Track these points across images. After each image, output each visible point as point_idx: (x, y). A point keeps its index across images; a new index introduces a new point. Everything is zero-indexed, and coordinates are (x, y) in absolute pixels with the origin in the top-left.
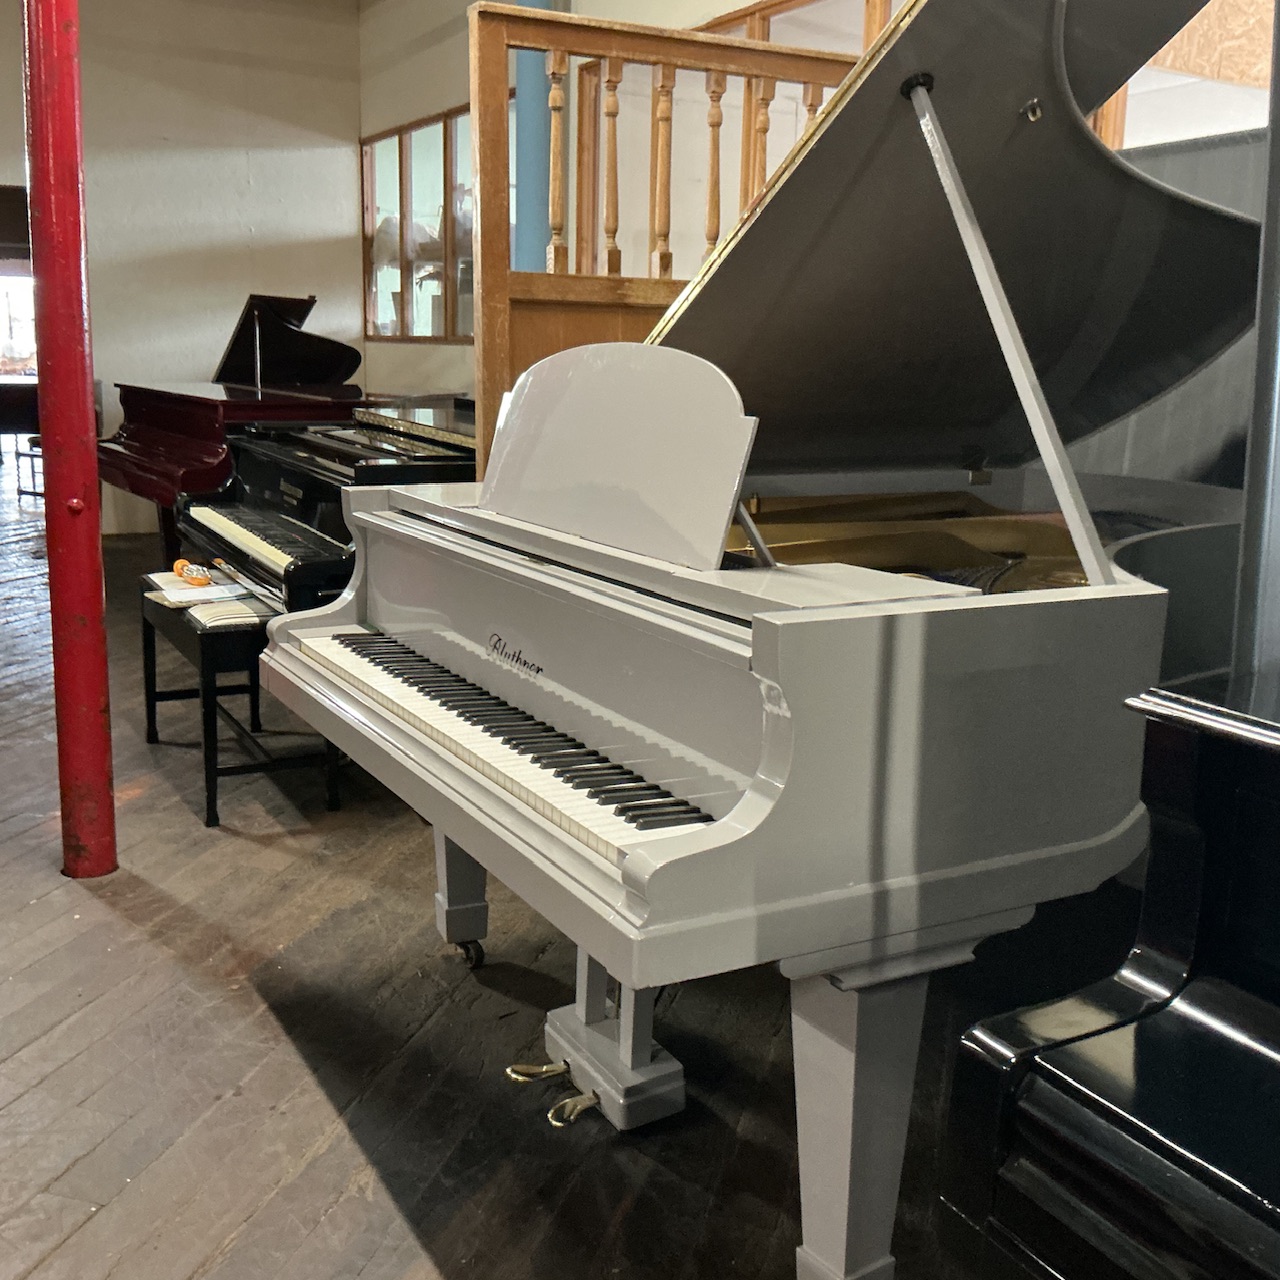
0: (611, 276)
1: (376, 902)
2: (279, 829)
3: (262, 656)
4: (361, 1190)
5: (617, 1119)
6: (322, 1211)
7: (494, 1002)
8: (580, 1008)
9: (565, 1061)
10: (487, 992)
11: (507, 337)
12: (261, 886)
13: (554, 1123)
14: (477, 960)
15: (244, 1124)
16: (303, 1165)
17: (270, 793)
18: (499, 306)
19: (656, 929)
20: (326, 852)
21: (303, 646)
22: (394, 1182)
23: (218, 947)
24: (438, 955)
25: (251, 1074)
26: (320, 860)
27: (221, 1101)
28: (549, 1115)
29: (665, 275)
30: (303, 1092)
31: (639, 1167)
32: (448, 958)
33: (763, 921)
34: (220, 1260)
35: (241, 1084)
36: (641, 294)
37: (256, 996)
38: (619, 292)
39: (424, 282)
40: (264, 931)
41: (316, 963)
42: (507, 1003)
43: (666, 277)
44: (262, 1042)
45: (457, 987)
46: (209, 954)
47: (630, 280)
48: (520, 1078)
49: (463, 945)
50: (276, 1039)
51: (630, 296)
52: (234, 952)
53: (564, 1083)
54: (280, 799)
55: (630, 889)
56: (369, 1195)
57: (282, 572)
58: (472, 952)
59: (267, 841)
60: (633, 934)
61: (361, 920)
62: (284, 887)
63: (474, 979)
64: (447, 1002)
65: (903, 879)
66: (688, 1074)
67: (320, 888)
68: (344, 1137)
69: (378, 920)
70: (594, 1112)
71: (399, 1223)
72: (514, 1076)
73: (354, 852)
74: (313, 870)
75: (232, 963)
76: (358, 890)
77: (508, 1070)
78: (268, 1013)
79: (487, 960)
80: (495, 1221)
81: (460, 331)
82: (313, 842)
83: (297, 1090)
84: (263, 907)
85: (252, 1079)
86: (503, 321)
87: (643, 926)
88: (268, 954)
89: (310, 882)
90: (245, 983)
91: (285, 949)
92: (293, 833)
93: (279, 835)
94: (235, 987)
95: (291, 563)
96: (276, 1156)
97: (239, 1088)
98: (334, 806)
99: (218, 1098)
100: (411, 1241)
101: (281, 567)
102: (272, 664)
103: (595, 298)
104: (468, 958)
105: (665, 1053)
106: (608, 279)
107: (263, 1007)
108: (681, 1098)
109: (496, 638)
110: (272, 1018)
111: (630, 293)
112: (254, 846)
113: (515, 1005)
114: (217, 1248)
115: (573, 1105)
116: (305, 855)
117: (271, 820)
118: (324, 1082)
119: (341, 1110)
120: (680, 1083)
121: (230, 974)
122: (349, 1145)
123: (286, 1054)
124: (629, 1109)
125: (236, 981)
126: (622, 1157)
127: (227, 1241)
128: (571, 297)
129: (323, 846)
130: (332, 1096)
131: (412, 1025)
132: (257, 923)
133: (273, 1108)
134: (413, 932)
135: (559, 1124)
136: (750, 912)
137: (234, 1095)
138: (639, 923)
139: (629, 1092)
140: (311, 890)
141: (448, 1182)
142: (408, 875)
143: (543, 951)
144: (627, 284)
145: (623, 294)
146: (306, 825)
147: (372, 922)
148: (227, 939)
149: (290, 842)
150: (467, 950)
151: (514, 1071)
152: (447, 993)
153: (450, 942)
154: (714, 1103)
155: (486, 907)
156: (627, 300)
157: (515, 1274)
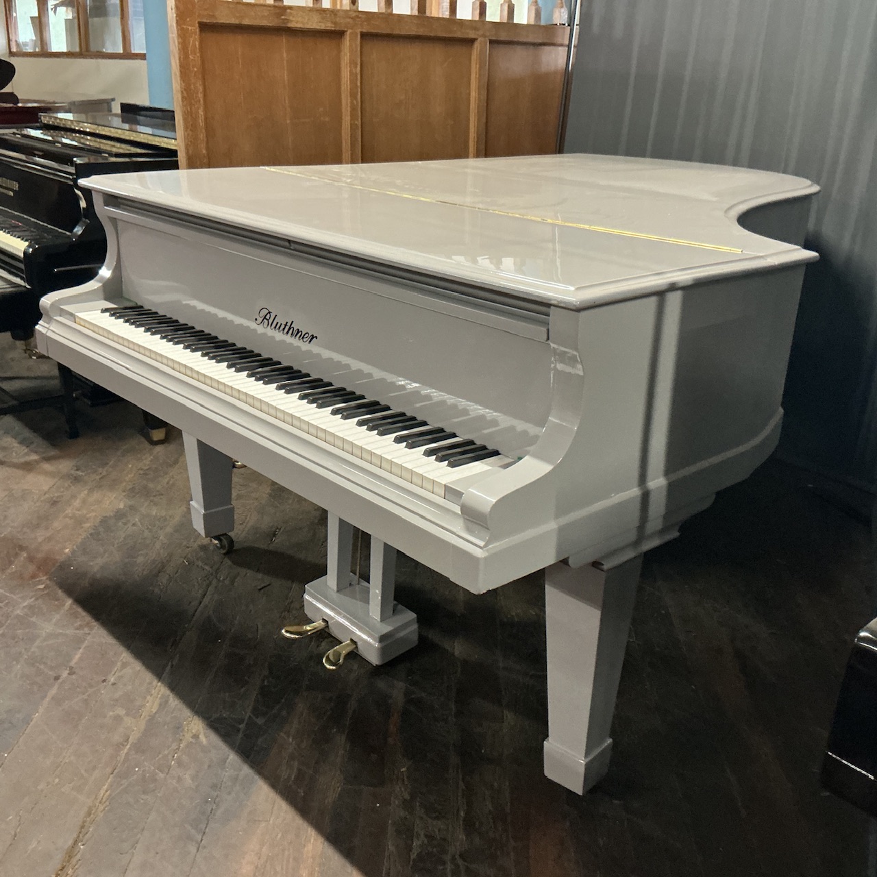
0: (276, 4)
1: (131, 508)
2: (34, 457)
3: (37, 327)
4: (196, 736)
5: (374, 658)
6: (170, 757)
7: (249, 579)
8: (331, 579)
9: (323, 619)
10: (243, 571)
11: (198, 55)
12: (35, 503)
13: (328, 667)
14: (230, 549)
15: (85, 697)
16: (142, 724)
17: (17, 428)
18: (190, 28)
19: (497, 546)
20: (80, 473)
21: (77, 319)
22: (221, 727)
23: (16, 555)
24: (195, 545)
25: (77, 657)
26: (77, 480)
27: (60, 681)
28: (324, 661)
29: (317, 4)
30: (124, 665)
32: (203, 548)
33: (561, 530)
34: (101, 807)
35: (72, 663)
36: (300, 19)
37: (60, 593)
38: (283, 17)
40: (49, 539)
41: (100, 561)
42: (260, 578)
43: (318, 6)
44: (77, 629)
45: (218, 569)
46: (11, 563)
47: (290, 8)
48: (293, 636)
49: (216, 538)
50: (91, 628)
51: (292, 21)
52: (31, 559)
53: (325, 636)
54: (27, 433)
55: (466, 517)
56: (203, 738)
57: (22, 255)
58: (225, 542)
59: (28, 467)
60: (479, 553)
61: (125, 524)
62: (54, 503)
63: (230, 563)
64: (214, 582)
67: (84, 502)
68: (169, 696)
69: (139, 523)
70: (354, 655)
71: (232, 757)
72: (288, 635)
73: (104, 471)
74: (73, 487)
75: (31, 568)
76: (112, 501)
77: (283, 631)
78: (74, 606)
79: (236, 546)
80: (304, 745)
82: (65, 466)
83: (119, 664)
84: (42, 520)
85: (81, 659)
86: (194, 41)
87: (486, 546)
88: (61, 558)
89: (74, 497)
90: (48, 582)
91: (73, 552)
92: (48, 459)
93: (36, 462)
94: (42, 586)
95: (29, 246)
96: (118, 719)
97: (71, 668)
98: (74, 435)
99: (57, 678)
100: (246, 770)
101: (19, 250)
102: (50, 334)
103: (265, 23)
104: (222, 547)
106: (274, 6)
107: (69, 602)
108: (415, 638)
109: (264, 312)
110: (80, 610)
111: (291, 18)
112: (19, 472)
113: (267, 580)
114: (96, 798)
115: (339, 652)
116: (67, 476)
117: (24, 450)
118: (138, 654)
119: (159, 676)
120: (415, 627)
121: (33, 577)
122: (174, 702)
123: (99, 636)
124: (383, 651)
125: (40, 582)
127: (102, 792)
128: (246, 22)
129: (75, 468)
130: (148, 666)
131: (193, 603)
132: (41, 535)
133: (104, 681)
134: (169, 530)
135: (331, 667)
137: (69, 674)
138: (482, 544)
139: (382, 639)
140: (77, 503)
141: (260, 721)
142: (151, 485)
143: (274, 535)
144: (288, 11)
145: (286, 19)
146: (53, 452)
147: (134, 525)
148: (22, 548)
149: (47, 466)
150: (220, 540)
151: (287, 631)
152: (212, 574)
153: (206, 537)
155: (232, 510)
156: (290, 25)
157: (331, 784)
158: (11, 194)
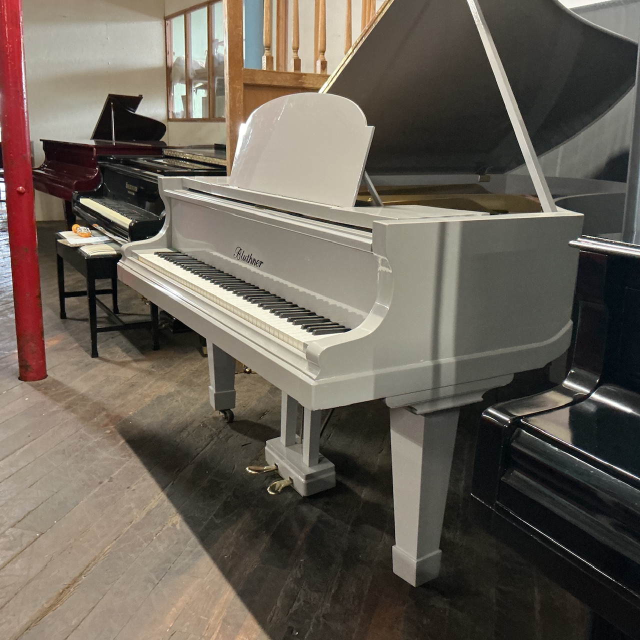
0: (296, 72)
1: (179, 392)
2: (129, 359)
3: (118, 263)
4: (174, 525)
5: (302, 491)
6: (154, 534)
7: (238, 439)
8: (282, 439)
9: (275, 464)
10: (235, 433)
11: (242, 103)
12: (121, 385)
13: (270, 493)
14: (230, 419)
15: (114, 495)
16: (143, 514)
17: (124, 342)
18: (238, 87)
19: (322, 380)
20: (153, 370)
21: (139, 258)
22: (191, 520)
23: (100, 413)
24: (211, 416)
25: (117, 472)
26: (150, 373)
27: (102, 485)
28: (268, 489)
29: (323, 72)
30: (144, 480)
31: (313, 513)
32: (215, 418)
33: (378, 378)
34: (102, 558)
35: (112, 476)
36: (311, 82)
37: (119, 436)
38: (300, 81)
39: (198, 90)
40: (123, 406)
41: (149, 420)
42: (246, 439)
43: (324, 73)
44: (122, 457)
45: (220, 431)
46: (95, 417)
47: (305, 74)
48: (253, 472)
49: (223, 411)
50: (130, 456)
51: (305, 83)
52: (107, 416)
53: (275, 475)
54: (129, 345)
55: (310, 361)
56: (178, 527)
57: (128, 227)
58: (228, 415)
59: (123, 364)
60: (312, 383)
61: (171, 400)
62: (132, 386)
63: (229, 428)
64: (216, 439)
65: (447, 359)
66: (338, 469)
67: (150, 386)
68: (165, 500)
69: (180, 402)
70: (290, 488)
71: (193, 539)
72: (250, 471)
73: (168, 370)
74: (146, 377)
75: (106, 421)
76: (169, 387)
77: (247, 469)
78: (125, 444)
79: (235, 419)
80: (241, 538)
81: (217, 116)
82: (146, 365)
83: (141, 479)
84: (122, 394)
85: (119, 474)
86: (240, 95)
87: (316, 379)
88: (125, 417)
89: (146, 383)
90: (114, 429)
91: (134, 414)
92: (136, 361)
93: (129, 362)
94: (108, 431)
95: (132, 222)
96: (130, 509)
97: (111, 478)
98: (156, 348)
99: (101, 483)
100: (200, 547)
101: (126, 224)
102: (124, 267)
103: (287, 84)
104: (226, 418)
105: (326, 459)
106: (294, 74)
107: (122, 441)
108: (333, 481)
109: (239, 249)
110: (127, 446)
111: (305, 81)
112: (115, 366)
113: (250, 440)
114: (101, 552)
115: (279, 484)
116: (142, 371)
117: (124, 354)
118: (154, 475)
119: (163, 488)
120: (333, 473)
121: (106, 425)
122: (167, 503)
123: (134, 462)
124: (308, 486)
125: (109, 429)
126: (304, 509)
127: (106, 550)
128: (275, 83)
129: (151, 367)
130: (159, 481)
131: (198, 450)
132: (119, 402)
133: (128, 488)
134: (198, 406)
135: (273, 493)
136: (370, 373)
137: (108, 481)
138: (315, 377)
139: (308, 477)
140: (146, 387)
141: (217, 521)
142: (195, 380)
143: (264, 414)
144: (304, 76)
145: (302, 82)
146: (141, 357)
147: (177, 401)
148: (104, 409)
149: (135, 365)
150: (225, 414)
151: (250, 469)
152: (216, 434)
153: (216, 410)
154: (349, 484)
155: (234, 393)
156: (304, 86)
157: (252, 562)
158: (134, 194)
